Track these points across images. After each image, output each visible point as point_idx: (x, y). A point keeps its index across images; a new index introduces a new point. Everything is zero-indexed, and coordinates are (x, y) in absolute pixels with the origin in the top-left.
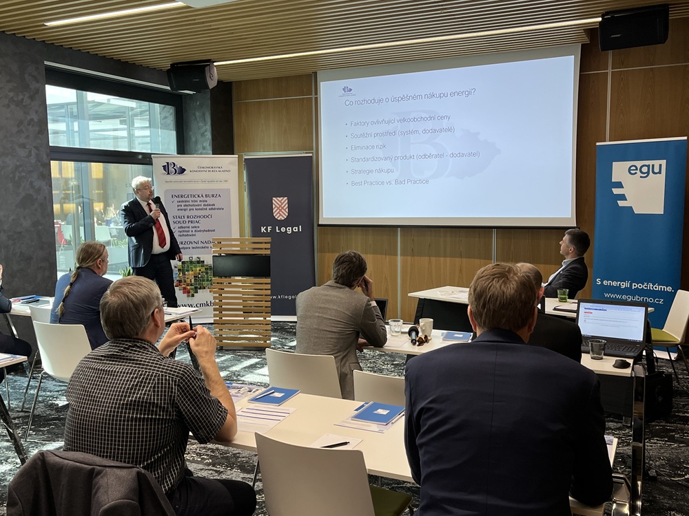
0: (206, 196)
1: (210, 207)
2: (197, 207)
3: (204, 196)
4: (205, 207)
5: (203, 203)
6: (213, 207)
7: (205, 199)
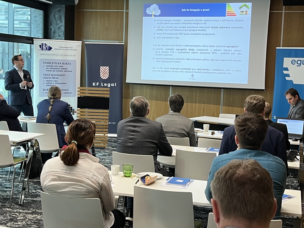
0: (63, 63)
1: (65, 70)
2: (57, 70)
3: (62, 64)
4: (62, 70)
5: (61, 68)
6: (66, 70)
7: (62, 65)
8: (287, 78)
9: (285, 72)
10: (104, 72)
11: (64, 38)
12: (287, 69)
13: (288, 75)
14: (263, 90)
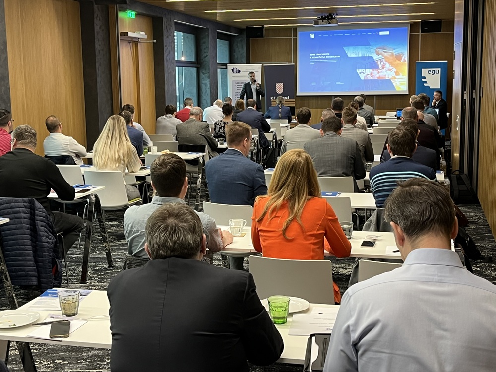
8: (425, 85)
9: (423, 80)
10: (280, 88)
11: (245, 62)
12: (424, 78)
13: (426, 82)
14: (407, 95)
